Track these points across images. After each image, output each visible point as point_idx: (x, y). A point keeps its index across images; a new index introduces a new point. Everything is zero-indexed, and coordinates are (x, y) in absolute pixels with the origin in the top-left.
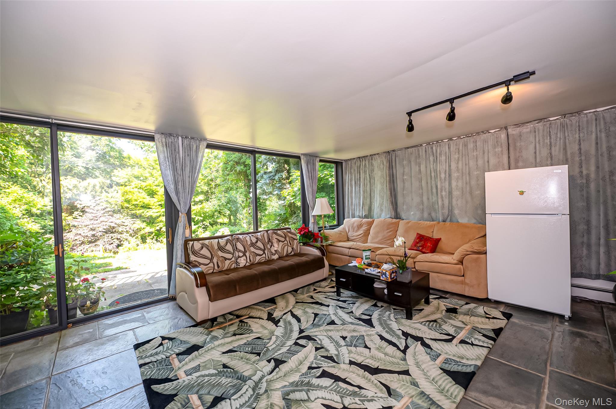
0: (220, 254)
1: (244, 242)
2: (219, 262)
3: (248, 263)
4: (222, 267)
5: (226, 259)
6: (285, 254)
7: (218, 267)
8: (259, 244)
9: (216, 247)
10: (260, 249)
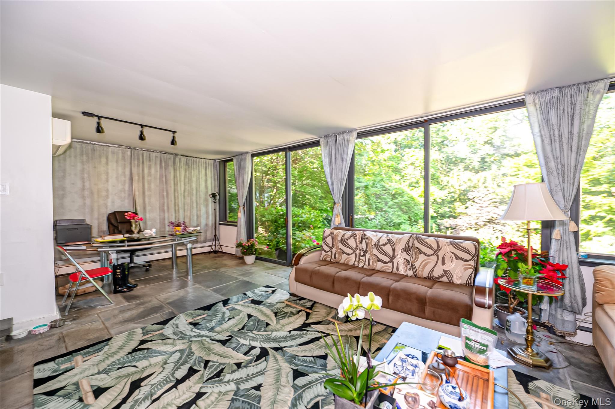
0: (340, 246)
1: (369, 240)
2: (337, 253)
3: (366, 265)
4: (339, 259)
5: (344, 253)
6: (425, 274)
7: (335, 258)
8: (388, 249)
9: (339, 238)
10: (387, 255)
